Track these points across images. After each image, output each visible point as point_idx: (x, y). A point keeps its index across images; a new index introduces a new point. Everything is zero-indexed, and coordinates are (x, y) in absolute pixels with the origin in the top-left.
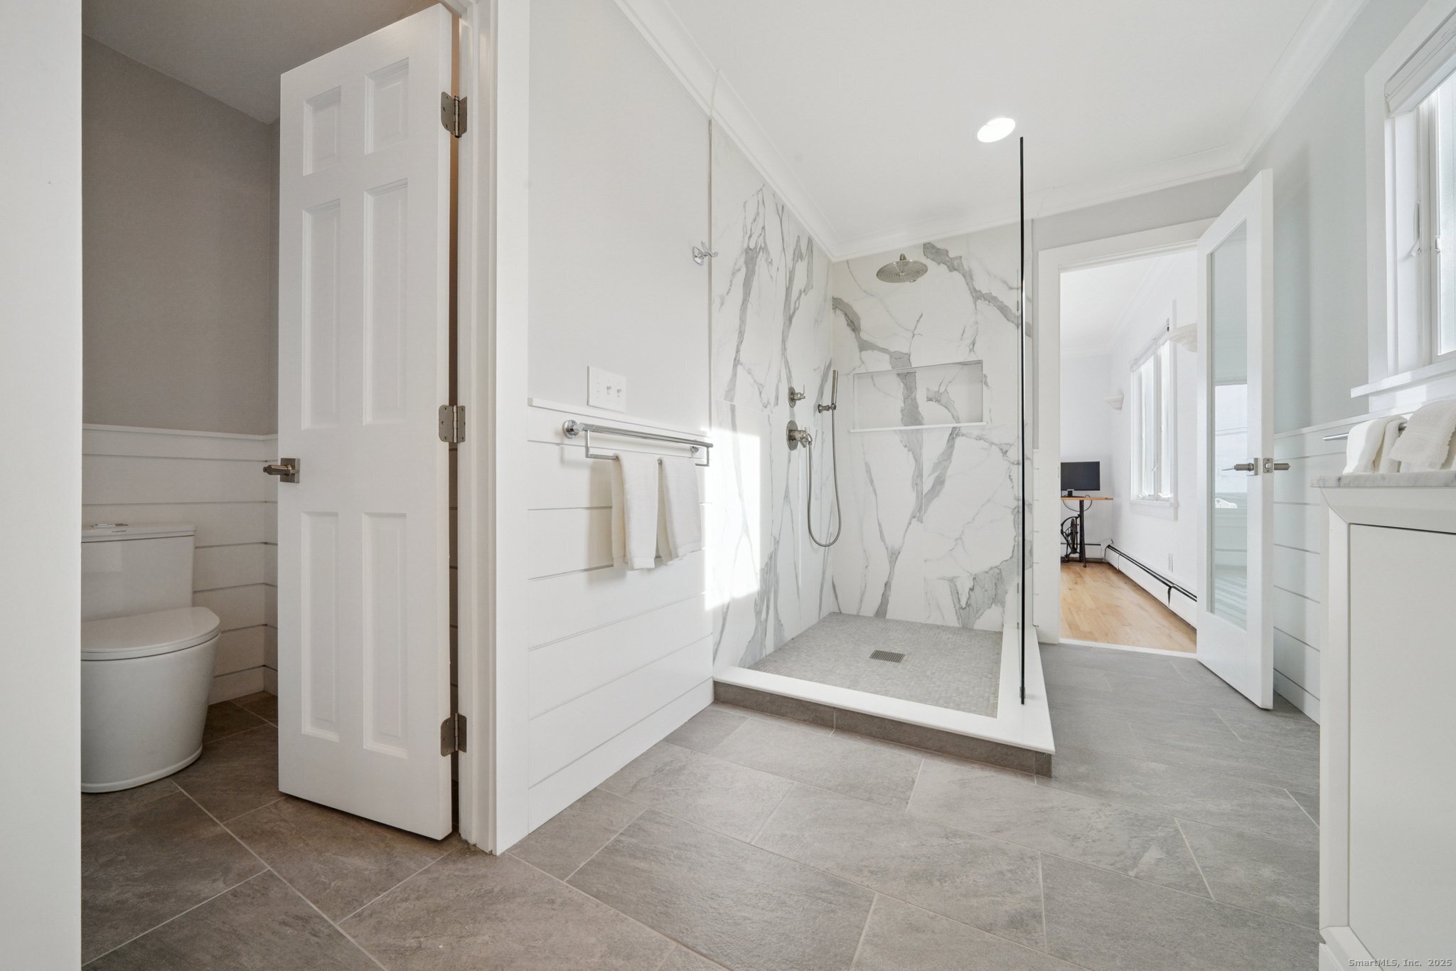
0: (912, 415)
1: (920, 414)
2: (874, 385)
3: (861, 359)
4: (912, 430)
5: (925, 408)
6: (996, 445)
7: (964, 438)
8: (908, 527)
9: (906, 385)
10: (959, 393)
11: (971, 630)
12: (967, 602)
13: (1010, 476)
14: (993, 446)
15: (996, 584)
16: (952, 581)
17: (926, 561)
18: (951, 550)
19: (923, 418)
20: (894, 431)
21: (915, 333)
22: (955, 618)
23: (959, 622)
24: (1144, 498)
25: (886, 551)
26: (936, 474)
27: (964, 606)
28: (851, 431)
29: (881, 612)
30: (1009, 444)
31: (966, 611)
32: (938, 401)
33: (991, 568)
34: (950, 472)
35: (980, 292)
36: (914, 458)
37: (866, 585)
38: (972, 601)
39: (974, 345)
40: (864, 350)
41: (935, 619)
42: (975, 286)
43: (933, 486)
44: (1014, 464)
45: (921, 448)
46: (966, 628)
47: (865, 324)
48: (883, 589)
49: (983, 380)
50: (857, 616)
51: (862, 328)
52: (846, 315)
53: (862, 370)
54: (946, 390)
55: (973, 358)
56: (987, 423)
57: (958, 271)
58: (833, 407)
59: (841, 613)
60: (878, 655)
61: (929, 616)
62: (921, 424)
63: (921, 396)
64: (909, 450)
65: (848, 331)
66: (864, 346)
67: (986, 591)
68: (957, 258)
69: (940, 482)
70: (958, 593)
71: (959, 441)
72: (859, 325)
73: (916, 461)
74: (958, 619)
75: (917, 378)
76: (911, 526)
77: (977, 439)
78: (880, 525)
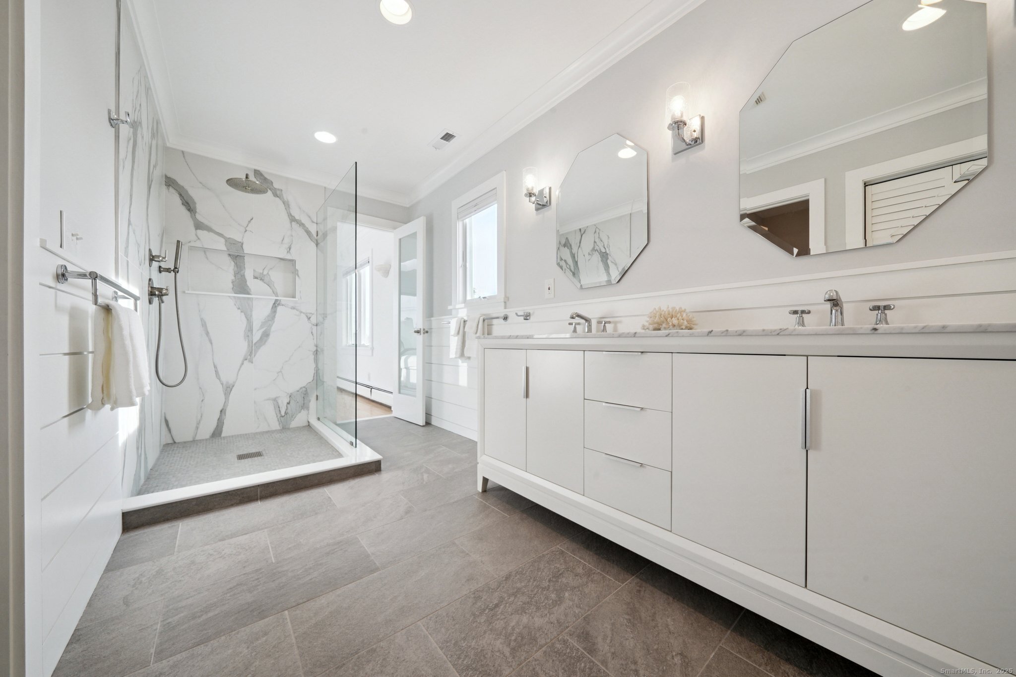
0: (241, 286)
1: (248, 287)
2: (207, 258)
3: (196, 235)
4: (245, 298)
5: (251, 283)
6: (304, 313)
7: (282, 306)
8: (241, 367)
9: (236, 264)
10: (278, 277)
11: (289, 429)
12: (285, 412)
13: (312, 332)
14: (302, 314)
15: (303, 398)
16: (275, 400)
17: (255, 389)
18: (274, 380)
19: (250, 289)
20: (229, 296)
21: (247, 229)
22: (277, 423)
23: (280, 427)
24: (349, 346)
25: (221, 386)
26: (263, 330)
27: (283, 414)
28: (186, 292)
29: (217, 433)
30: (311, 313)
31: (284, 418)
32: (261, 279)
33: (301, 388)
34: (273, 329)
35: (294, 217)
36: (246, 318)
37: (202, 414)
38: (289, 411)
39: (290, 249)
40: (199, 229)
41: (264, 428)
42: (291, 213)
43: (261, 338)
44: (314, 325)
45: (251, 310)
46: (285, 428)
47: (199, 208)
48: (219, 414)
49: (295, 272)
50: (194, 441)
51: (197, 211)
52: (180, 195)
53: (198, 244)
54: (268, 273)
55: (288, 257)
56: (299, 299)
57: (280, 198)
58: (176, 270)
59: (175, 442)
60: (241, 457)
61: (259, 427)
62: (249, 294)
63: (249, 274)
64: (242, 312)
65: (183, 210)
66: (199, 226)
67: (298, 402)
68: (279, 190)
69: (266, 335)
70: (279, 407)
71: (279, 309)
72: (195, 208)
73: (248, 320)
74: (280, 424)
75: (245, 261)
76: (243, 366)
77: (292, 309)
78: (215, 367)
